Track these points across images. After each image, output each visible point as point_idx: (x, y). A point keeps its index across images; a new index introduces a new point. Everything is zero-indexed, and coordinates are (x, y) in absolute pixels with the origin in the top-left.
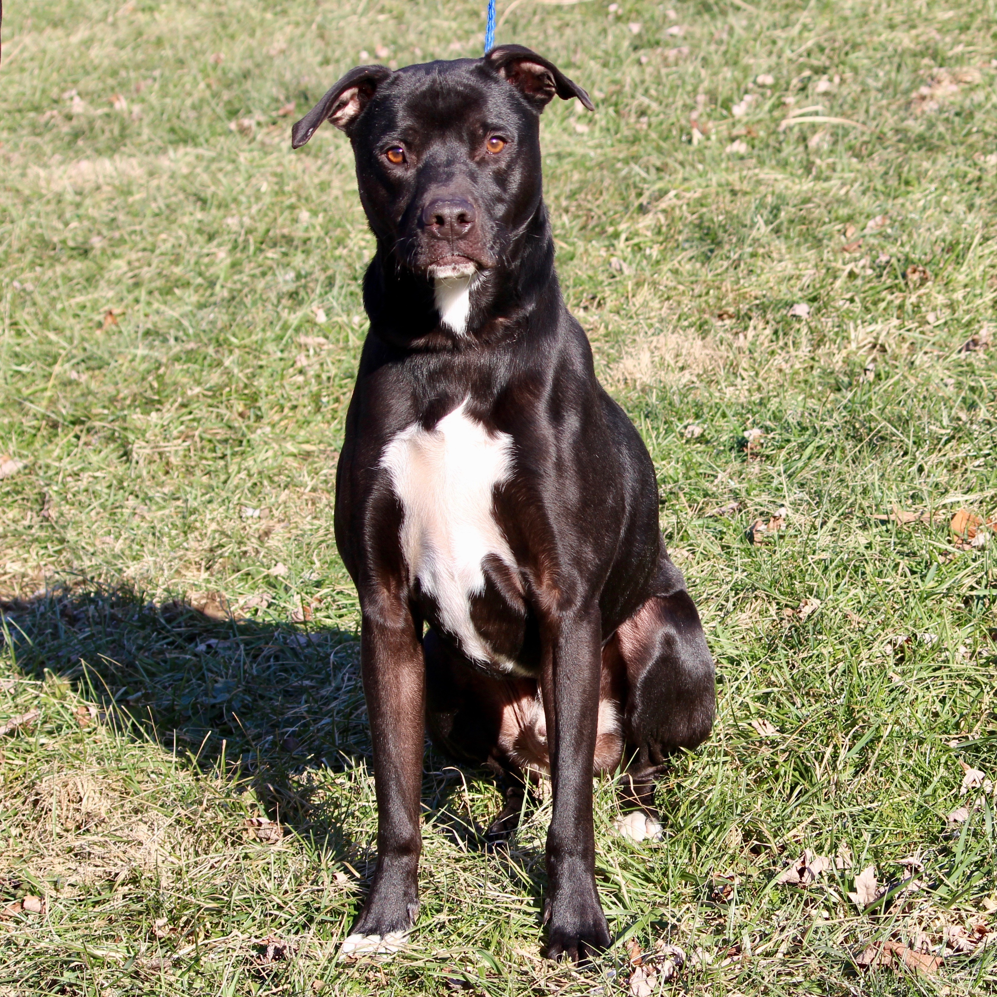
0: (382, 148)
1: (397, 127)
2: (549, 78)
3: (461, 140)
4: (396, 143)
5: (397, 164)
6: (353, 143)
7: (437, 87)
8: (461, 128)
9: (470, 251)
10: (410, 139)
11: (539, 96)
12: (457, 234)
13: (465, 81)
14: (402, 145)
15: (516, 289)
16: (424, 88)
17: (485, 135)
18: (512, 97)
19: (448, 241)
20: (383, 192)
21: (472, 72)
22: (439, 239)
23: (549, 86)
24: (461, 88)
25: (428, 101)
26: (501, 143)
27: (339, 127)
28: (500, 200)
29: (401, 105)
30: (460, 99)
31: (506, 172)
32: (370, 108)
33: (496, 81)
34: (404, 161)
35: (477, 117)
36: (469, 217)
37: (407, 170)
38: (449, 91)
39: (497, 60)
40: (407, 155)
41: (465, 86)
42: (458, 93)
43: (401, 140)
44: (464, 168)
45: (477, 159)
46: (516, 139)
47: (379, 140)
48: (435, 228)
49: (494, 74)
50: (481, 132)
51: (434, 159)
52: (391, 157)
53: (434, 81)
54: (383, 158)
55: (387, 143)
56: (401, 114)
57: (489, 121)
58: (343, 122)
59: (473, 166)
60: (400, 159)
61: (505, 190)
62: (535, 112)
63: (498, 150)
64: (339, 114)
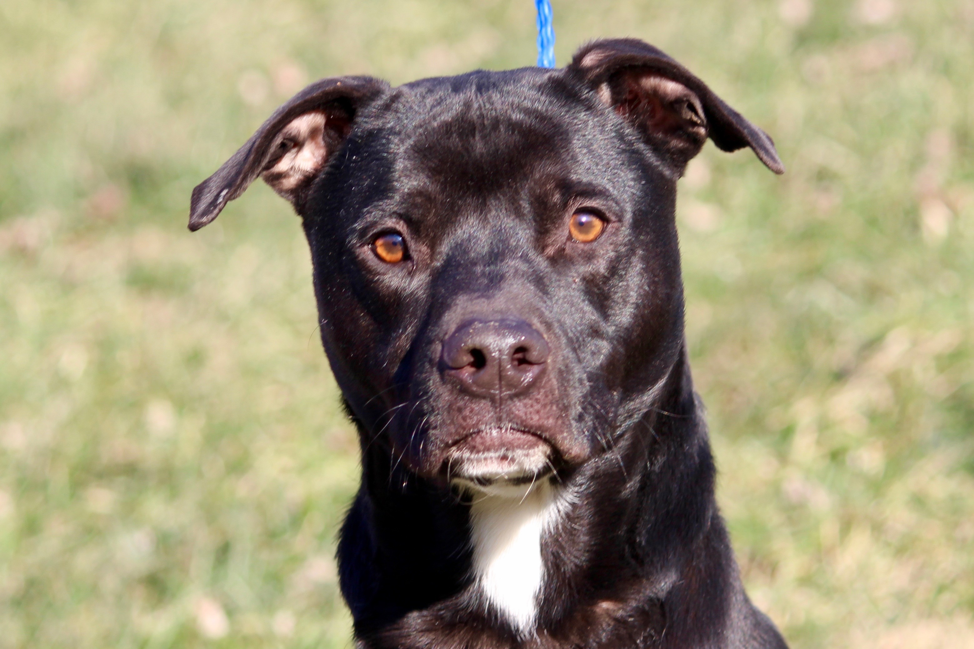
0: (363, 232)
1: (394, 190)
2: (692, 108)
3: (518, 213)
4: (390, 223)
5: (394, 263)
6: (307, 226)
7: (474, 114)
8: (517, 192)
9: (535, 420)
10: (416, 214)
11: (676, 143)
12: (510, 386)
13: (527, 104)
14: (401, 227)
15: (632, 543)
16: (447, 117)
17: (565, 205)
18: (621, 137)
19: (493, 400)
20: (364, 321)
21: (541, 88)
22: (474, 396)
23: (694, 124)
24: (517, 116)
25: (455, 141)
26: (598, 224)
27: (281, 192)
28: (595, 333)
29: (402, 149)
30: (517, 137)
31: (606, 279)
32: (343, 156)
33: (590, 107)
34: (407, 257)
35: (551, 169)
36: (534, 355)
37: (411, 274)
38: (496, 123)
39: (590, 69)
40: (412, 245)
41: (527, 112)
42: (513, 126)
43: (400, 216)
44: (523, 267)
45: (550, 251)
46: (628, 217)
47: (357, 216)
48: (467, 374)
49: (585, 94)
50: (557, 197)
51: (466, 252)
52: (381, 251)
53: (467, 105)
54: (366, 252)
55: (374, 224)
56: (399, 165)
57: (574, 177)
58: (291, 182)
59: (542, 263)
60: (399, 255)
61: (605, 316)
62: (667, 172)
63: (591, 236)
64: (283, 166)
